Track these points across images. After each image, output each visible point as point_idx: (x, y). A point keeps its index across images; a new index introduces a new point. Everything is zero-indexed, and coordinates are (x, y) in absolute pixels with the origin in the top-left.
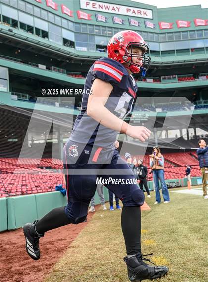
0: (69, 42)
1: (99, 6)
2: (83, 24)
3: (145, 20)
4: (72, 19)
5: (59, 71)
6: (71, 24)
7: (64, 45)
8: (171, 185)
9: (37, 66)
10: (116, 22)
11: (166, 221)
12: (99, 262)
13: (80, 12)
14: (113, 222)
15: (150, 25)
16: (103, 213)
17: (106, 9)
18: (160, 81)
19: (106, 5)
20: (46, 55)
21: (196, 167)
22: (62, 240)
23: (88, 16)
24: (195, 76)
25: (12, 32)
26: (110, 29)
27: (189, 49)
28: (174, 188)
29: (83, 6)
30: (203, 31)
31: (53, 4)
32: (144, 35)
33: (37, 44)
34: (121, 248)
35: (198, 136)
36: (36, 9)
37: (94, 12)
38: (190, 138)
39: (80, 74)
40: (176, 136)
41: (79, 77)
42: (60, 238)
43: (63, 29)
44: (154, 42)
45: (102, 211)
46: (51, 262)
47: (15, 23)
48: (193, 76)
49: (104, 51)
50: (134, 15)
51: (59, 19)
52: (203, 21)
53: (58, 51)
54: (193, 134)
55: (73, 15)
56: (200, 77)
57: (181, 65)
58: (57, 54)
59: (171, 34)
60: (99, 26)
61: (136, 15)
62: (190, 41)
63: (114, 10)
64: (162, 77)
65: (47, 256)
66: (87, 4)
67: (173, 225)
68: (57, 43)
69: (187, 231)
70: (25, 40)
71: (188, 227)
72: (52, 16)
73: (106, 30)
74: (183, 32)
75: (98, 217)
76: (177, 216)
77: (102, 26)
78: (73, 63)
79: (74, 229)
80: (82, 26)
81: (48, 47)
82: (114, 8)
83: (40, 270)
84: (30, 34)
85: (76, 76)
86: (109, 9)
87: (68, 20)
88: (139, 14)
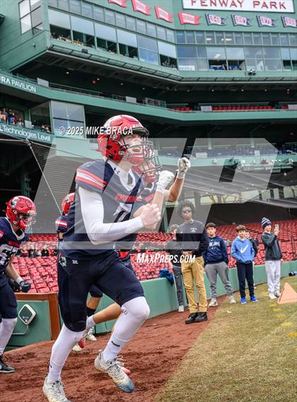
0: (169, 60)
1: (212, 2)
2: (187, 31)
3: (283, 15)
4: (171, 26)
5: (156, 104)
6: (170, 33)
7: (162, 65)
9: (125, 99)
10: (238, 23)
13: (183, 14)
14: (246, 320)
16: (231, 308)
17: (224, 2)
20: (137, 82)
22: (173, 347)
23: (196, 17)
25: (87, 53)
26: (230, 35)
29: (187, 4)
31: (142, 8)
32: (282, 38)
33: (122, 67)
36: (118, 16)
37: (204, 13)
39: (187, 106)
41: (185, 110)
42: (171, 344)
43: (159, 42)
45: (229, 304)
46: (160, 379)
47: (90, 41)
49: (221, 68)
50: (265, 9)
51: (153, 27)
53: (153, 74)
55: (173, 20)
58: (153, 80)
60: (213, 31)
61: (269, 10)
63: (235, 5)
65: (154, 370)
66: (193, 2)
68: (151, 62)
70: (105, 62)
72: (142, 24)
73: (223, 37)
75: (224, 313)
77: (216, 32)
78: (175, 90)
79: (189, 331)
80: (187, 35)
81: (138, 70)
82: (233, 2)
83: (145, 389)
84: (113, 53)
85: (180, 110)
86: (226, 5)
87: (164, 27)
88: (273, 7)
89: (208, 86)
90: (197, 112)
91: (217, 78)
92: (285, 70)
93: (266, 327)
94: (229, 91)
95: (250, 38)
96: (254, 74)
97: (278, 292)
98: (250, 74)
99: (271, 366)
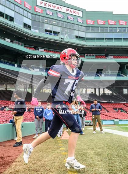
0: (28, 26)
1: (49, 5)
2: (37, 15)
3: (78, 17)
4: (30, 11)
5: (19, 44)
6: (30, 14)
7: (24, 27)
8: (86, 123)
9: (5, 39)
10: (59, 16)
11: (80, 147)
12: (33, 172)
13: (36, 7)
15: (80, 20)
17: (54, 6)
18: (84, 57)
19: (54, 5)
20: (12, 33)
21: (103, 113)
23: (41, 10)
24: (107, 56)
26: (55, 20)
27: (104, 38)
28: (88, 126)
29: (38, 4)
30: (113, 28)
31: (18, 1)
32: (76, 27)
33: (6, 24)
34: (49, 164)
35: (106, 94)
36: (7, 2)
37: (46, 9)
38: (100, 95)
39: (33, 47)
40: (92, 92)
41: (32, 49)
43: (24, 17)
44: (82, 31)
48: (105, 55)
49: (50, 34)
50: (70, 13)
51: (22, 10)
52: (114, 22)
53: (19, 31)
54: (103, 92)
55: (31, 9)
56: (109, 57)
57: (98, 48)
58: (19, 33)
59: (93, 28)
60: (48, 18)
61: (72, 14)
62: (104, 33)
63: (59, 8)
64: (86, 54)
66: (41, 3)
67: (84, 150)
68: (20, 25)
69: (93, 154)
71: (93, 152)
72: (17, 8)
73: (52, 21)
74: (101, 27)
76: (88, 145)
77: (50, 18)
78: (29, 39)
79: (19, 149)
80: (37, 17)
81: (13, 28)
82: (58, 7)
84: (2, 18)
85: (30, 48)
86: (55, 8)
87: (27, 11)
88: (74, 13)
89: (43, 40)
90: (37, 51)
91: (47, 38)
92: (76, 40)
93: (53, 149)
94: (52, 44)
95: (63, 24)
96: (63, 39)
97: (61, 134)
98: (62, 39)
99: (52, 167)
